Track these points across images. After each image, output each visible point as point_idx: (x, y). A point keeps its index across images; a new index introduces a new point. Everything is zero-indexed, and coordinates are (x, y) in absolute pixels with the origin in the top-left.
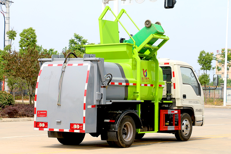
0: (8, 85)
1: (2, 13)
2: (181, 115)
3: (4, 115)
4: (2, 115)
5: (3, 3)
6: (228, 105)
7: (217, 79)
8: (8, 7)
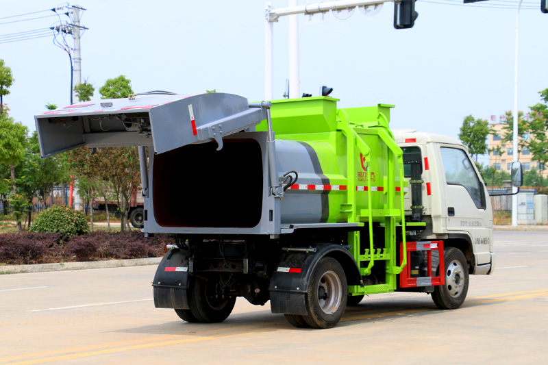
0: (79, 192)
1: (65, 50)
2: (444, 252)
3: (68, 256)
4: (64, 255)
5: (67, 31)
6: (521, 225)
7: (519, 171)
8: (77, 37)
